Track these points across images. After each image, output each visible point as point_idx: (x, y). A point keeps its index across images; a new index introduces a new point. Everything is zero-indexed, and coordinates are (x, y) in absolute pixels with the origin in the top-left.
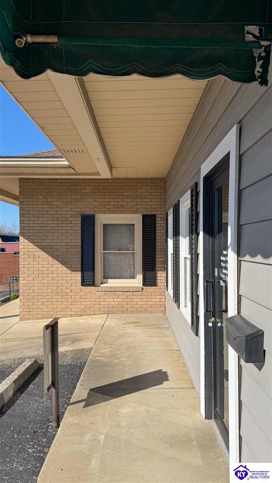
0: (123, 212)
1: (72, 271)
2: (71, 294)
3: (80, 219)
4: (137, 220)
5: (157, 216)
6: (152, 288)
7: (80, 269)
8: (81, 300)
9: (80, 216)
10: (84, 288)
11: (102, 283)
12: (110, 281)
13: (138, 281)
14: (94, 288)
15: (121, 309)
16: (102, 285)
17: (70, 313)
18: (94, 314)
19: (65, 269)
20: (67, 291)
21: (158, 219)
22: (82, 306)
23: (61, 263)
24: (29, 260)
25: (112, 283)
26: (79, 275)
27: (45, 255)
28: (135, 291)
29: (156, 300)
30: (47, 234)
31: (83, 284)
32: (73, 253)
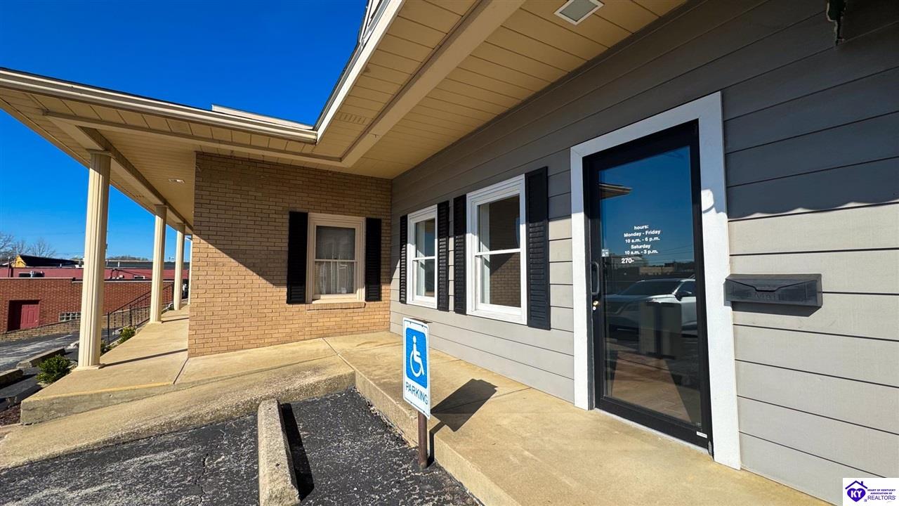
1: (274, 284)
2: (271, 315)
3: (288, 217)
4: (358, 224)
5: (383, 221)
6: (376, 302)
7: (286, 282)
8: (286, 322)
9: (288, 213)
10: (291, 306)
11: (313, 300)
12: (322, 297)
14: (304, 305)
15: (338, 331)
17: (270, 340)
18: (304, 340)
19: (264, 281)
20: (265, 311)
21: (383, 224)
22: (287, 330)
23: (258, 274)
24: (206, 268)
25: (325, 299)
26: (285, 289)
27: (233, 262)
28: (357, 307)
29: (380, 317)
30: (238, 234)
31: (289, 302)
32: (277, 261)
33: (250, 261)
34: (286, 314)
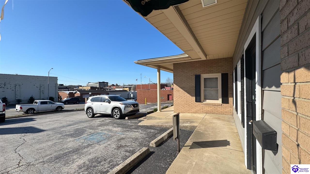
0: (213, 73)
1: (192, 96)
2: (192, 105)
3: (195, 76)
4: (219, 76)
5: (229, 74)
6: (227, 104)
7: (195, 95)
8: (195, 107)
9: (194, 75)
10: (197, 103)
11: (204, 101)
12: (207, 100)
13: (220, 101)
14: (200, 103)
15: (212, 112)
16: (203, 102)
17: (191, 112)
18: (201, 113)
19: (189, 95)
20: (190, 103)
21: (229, 75)
22: (196, 110)
23: (188, 93)
24: (176, 92)
25: (208, 101)
26: (194, 98)
27: (182, 90)
28: (218, 105)
29: (228, 110)
30: (182, 83)
31: (196, 101)
32: (192, 90)
33: (185, 90)
34: (195, 105)
